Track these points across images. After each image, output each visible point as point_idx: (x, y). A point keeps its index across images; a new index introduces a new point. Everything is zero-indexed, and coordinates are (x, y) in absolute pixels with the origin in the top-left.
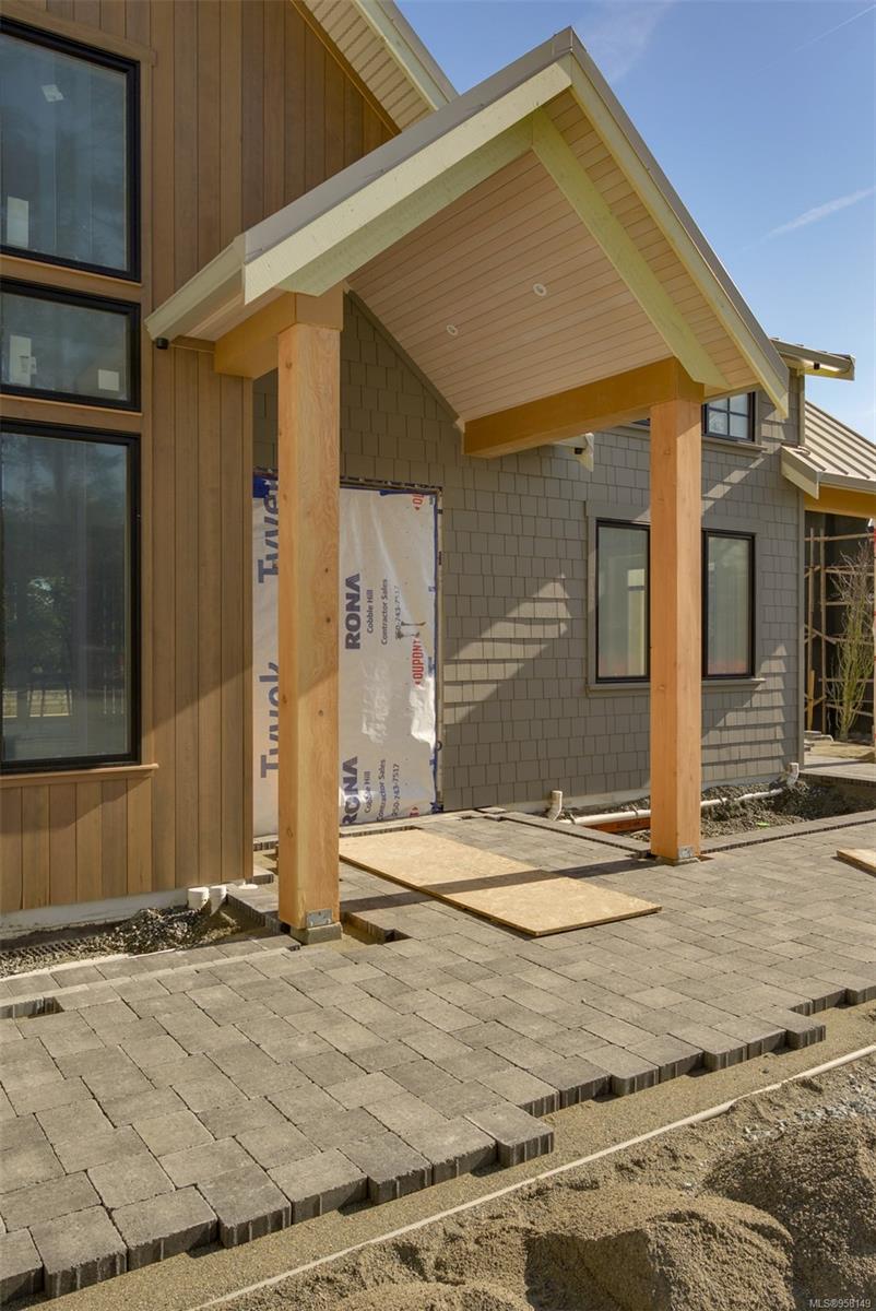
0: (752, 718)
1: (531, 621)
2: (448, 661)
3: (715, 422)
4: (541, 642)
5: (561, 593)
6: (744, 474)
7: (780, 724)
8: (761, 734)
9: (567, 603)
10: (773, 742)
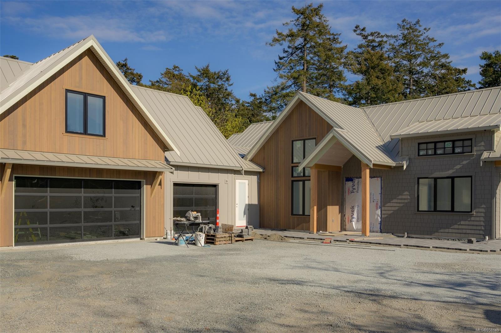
0: (471, 223)
2: (383, 206)
3: (458, 150)
4: (403, 203)
5: (408, 193)
6: (468, 161)
7: (483, 226)
8: (475, 228)
9: (410, 195)
10: (480, 230)
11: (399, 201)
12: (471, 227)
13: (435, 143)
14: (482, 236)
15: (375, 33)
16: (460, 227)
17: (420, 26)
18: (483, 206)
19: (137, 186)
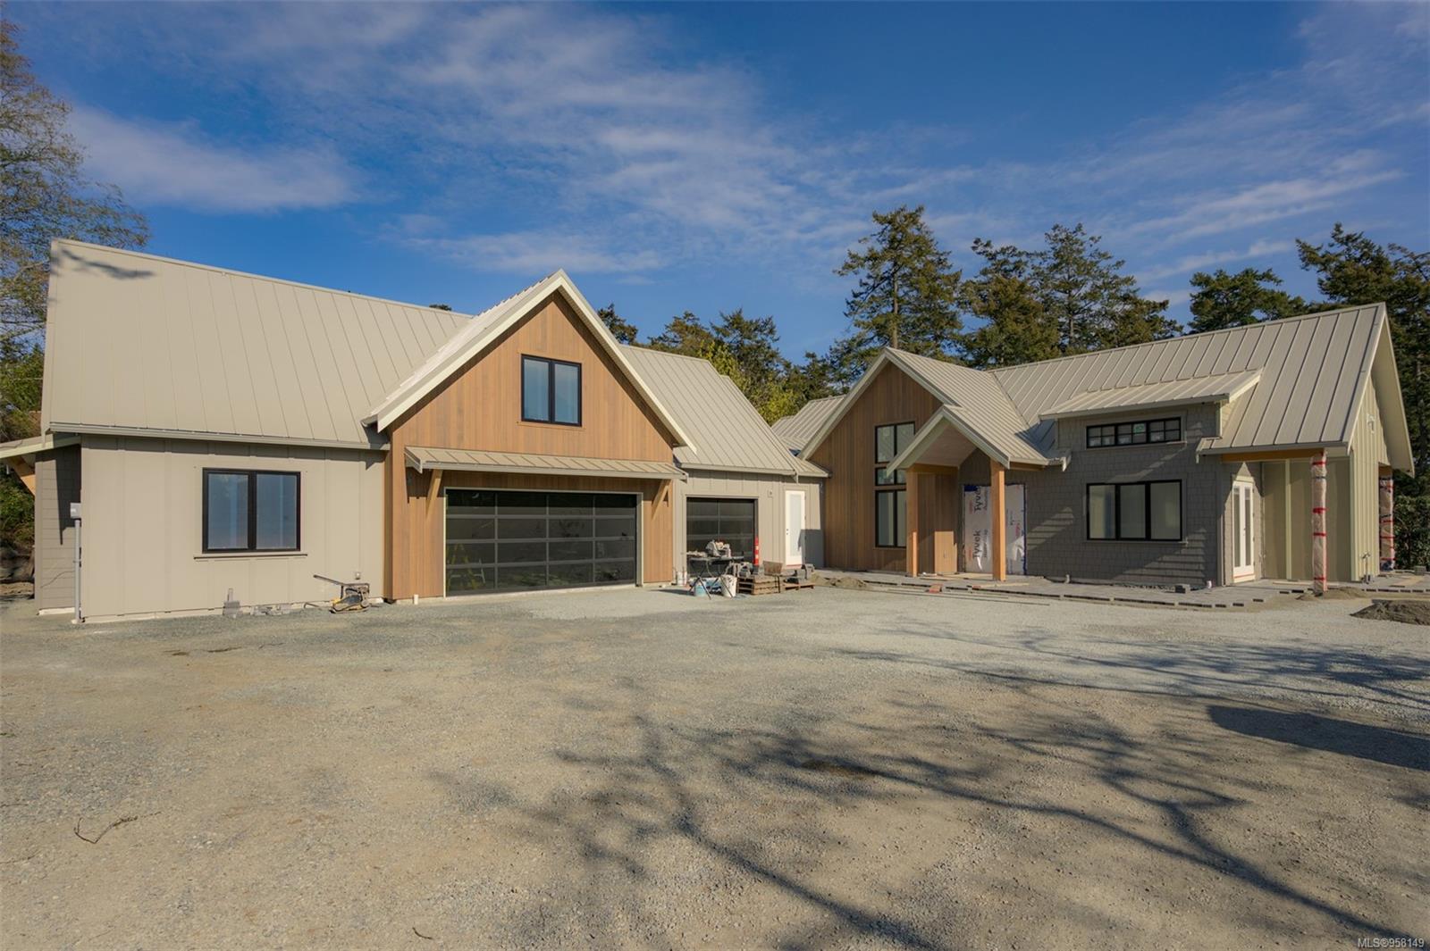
0: (1180, 559)
1: (1060, 520)
2: (1030, 531)
3: (1155, 437)
4: (1064, 526)
5: (1070, 510)
6: (1174, 455)
7: (1202, 563)
8: (1187, 566)
9: (1074, 514)
10: (1196, 570)
11: (1055, 523)
12: (1182, 566)
13: (1116, 426)
14: (1200, 582)
15: (1008, 248)
16: (1162, 565)
17: (1083, 234)
18: (1202, 530)
19: (631, 502)
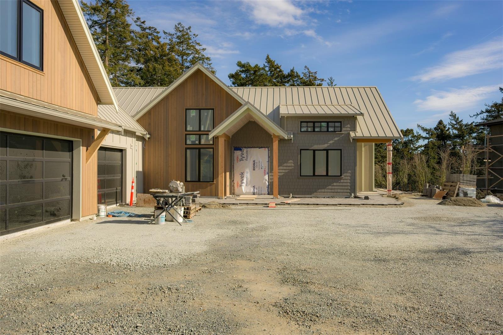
0: (341, 184)
1: (287, 166)
2: (270, 173)
3: (331, 129)
4: (288, 169)
5: (292, 162)
6: (339, 138)
7: (349, 186)
8: (343, 187)
9: (294, 163)
10: (347, 189)
11: (285, 168)
12: (341, 187)
13: (314, 122)
14: (349, 194)
16: (333, 187)
18: (349, 171)
